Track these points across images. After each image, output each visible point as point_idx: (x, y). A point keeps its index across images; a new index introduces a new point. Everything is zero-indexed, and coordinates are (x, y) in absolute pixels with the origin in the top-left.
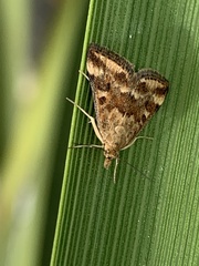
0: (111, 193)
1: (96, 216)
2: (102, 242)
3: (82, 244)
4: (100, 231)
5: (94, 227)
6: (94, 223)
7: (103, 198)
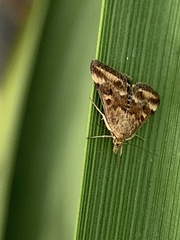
0: (116, 176)
1: (106, 192)
2: (110, 213)
3: (96, 213)
4: (109, 204)
5: (104, 201)
6: (105, 198)
7: (110, 179)
